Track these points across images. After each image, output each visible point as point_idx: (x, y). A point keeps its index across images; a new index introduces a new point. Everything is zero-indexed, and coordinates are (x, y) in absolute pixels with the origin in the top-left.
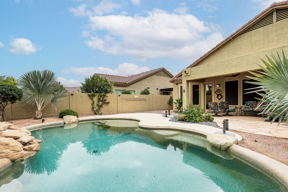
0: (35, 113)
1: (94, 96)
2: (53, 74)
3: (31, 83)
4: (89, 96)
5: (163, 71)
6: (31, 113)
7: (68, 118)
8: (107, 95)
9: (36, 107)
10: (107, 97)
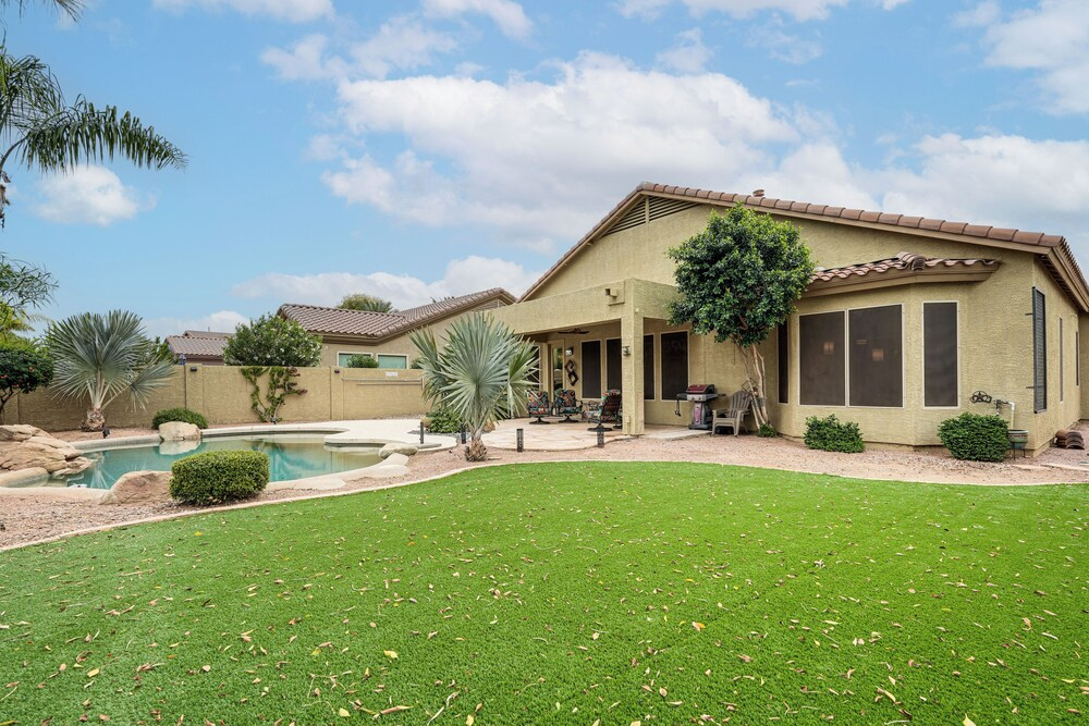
0: (87, 418)
1: (257, 373)
2: (135, 323)
3: (76, 344)
4: (244, 373)
5: (501, 298)
6: (74, 417)
7: (173, 428)
8: (300, 370)
9: (88, 403)
10: (299, 375)
